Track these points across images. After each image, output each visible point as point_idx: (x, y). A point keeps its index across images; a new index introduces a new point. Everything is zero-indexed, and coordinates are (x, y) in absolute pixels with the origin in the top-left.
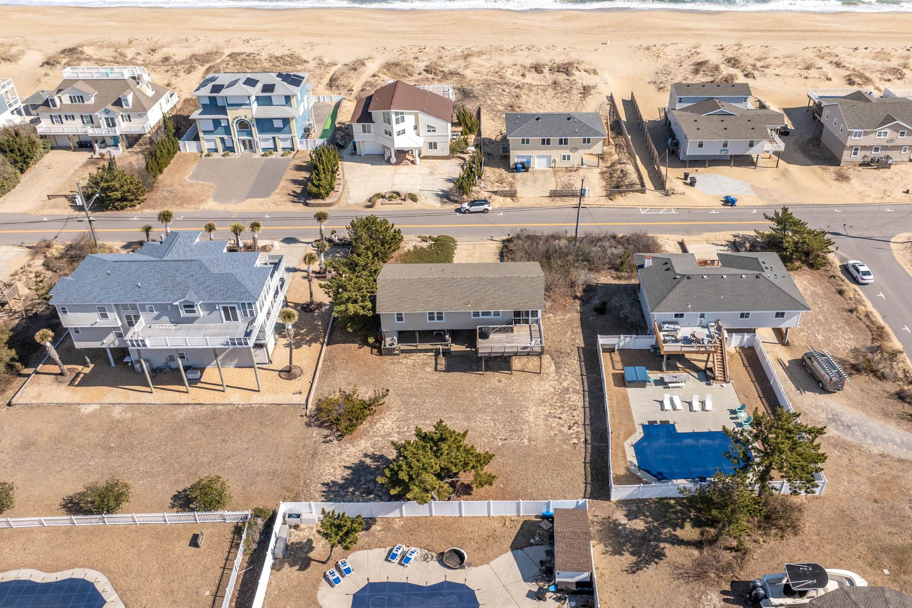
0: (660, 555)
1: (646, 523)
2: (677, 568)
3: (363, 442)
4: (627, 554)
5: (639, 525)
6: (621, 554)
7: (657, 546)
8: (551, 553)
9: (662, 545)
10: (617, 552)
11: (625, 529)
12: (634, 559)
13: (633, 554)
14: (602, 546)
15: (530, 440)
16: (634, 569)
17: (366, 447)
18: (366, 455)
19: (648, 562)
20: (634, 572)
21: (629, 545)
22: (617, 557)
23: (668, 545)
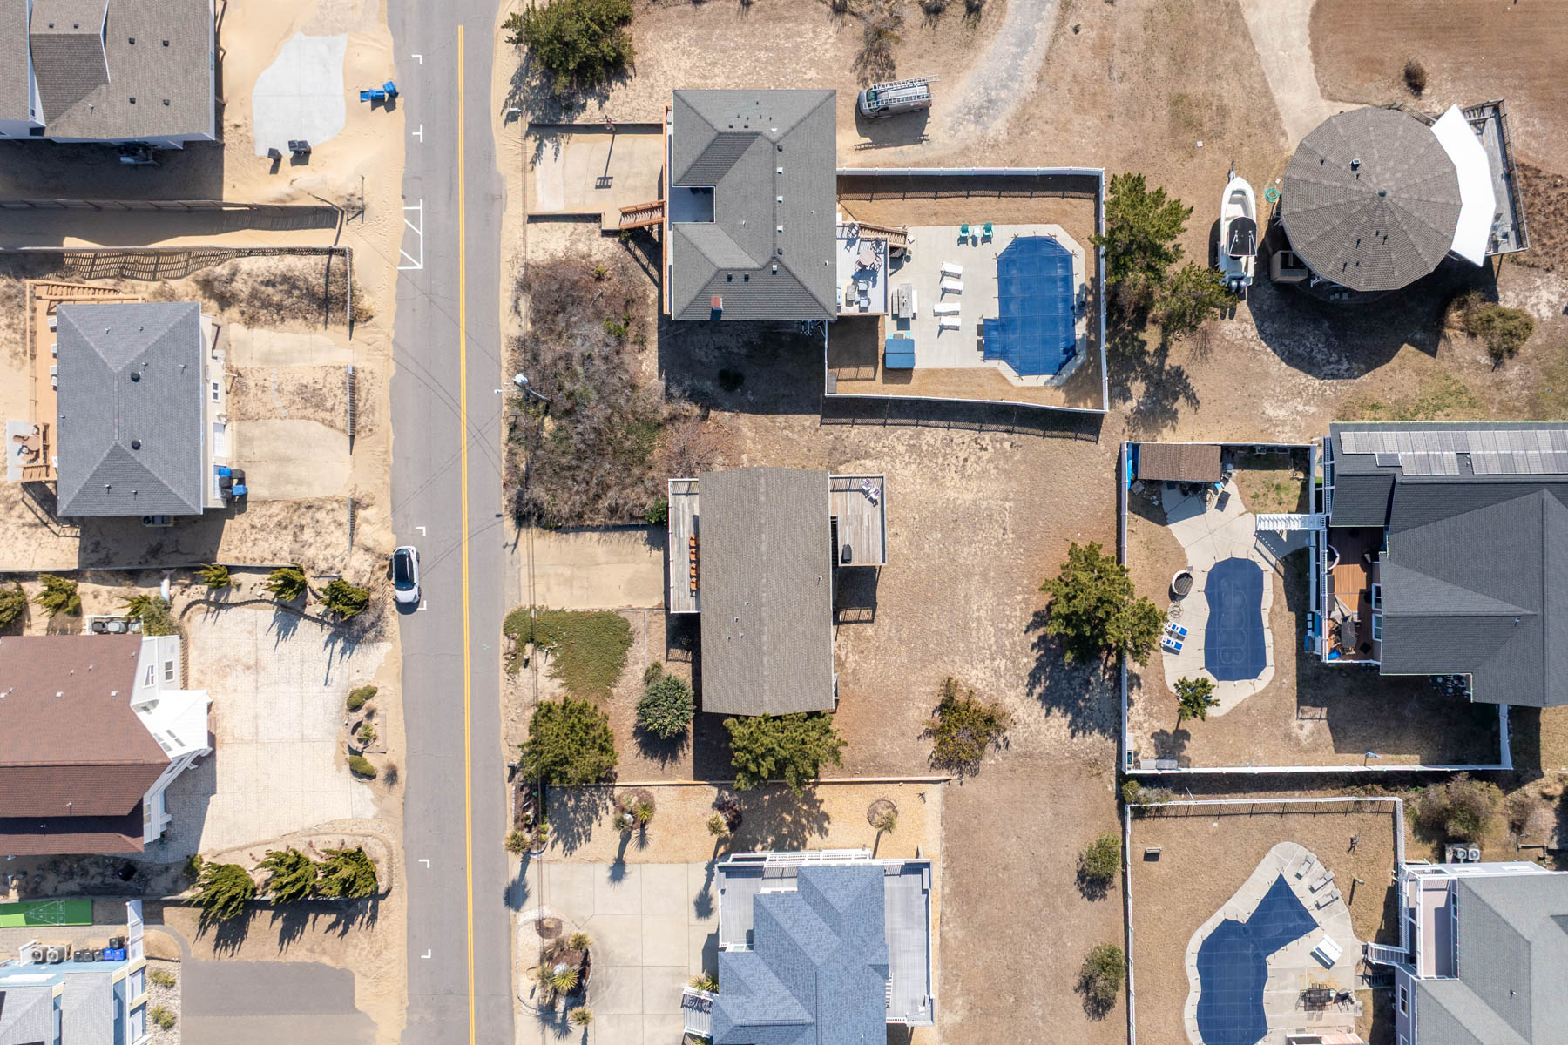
0: (1179, 372)
2: (1194, 357)
4: (1176, 406)
5: (1138, 388)
6: (1176, 411)
7: (1168, 373)
9: (1167, 368)
10: (1173, 416)
11: (1144, 404)
12: (1182, 399)
13: (1176, 399)
14: (1165, 431)
15: (1006, 499)
16: (1193, 399)
17: (1017, 696)
18: (1030, 694)
19: (1187, 386)
20: (1198, 402)
21: (1165, 403)
22: (1179, 416)
23: (1168, 361)
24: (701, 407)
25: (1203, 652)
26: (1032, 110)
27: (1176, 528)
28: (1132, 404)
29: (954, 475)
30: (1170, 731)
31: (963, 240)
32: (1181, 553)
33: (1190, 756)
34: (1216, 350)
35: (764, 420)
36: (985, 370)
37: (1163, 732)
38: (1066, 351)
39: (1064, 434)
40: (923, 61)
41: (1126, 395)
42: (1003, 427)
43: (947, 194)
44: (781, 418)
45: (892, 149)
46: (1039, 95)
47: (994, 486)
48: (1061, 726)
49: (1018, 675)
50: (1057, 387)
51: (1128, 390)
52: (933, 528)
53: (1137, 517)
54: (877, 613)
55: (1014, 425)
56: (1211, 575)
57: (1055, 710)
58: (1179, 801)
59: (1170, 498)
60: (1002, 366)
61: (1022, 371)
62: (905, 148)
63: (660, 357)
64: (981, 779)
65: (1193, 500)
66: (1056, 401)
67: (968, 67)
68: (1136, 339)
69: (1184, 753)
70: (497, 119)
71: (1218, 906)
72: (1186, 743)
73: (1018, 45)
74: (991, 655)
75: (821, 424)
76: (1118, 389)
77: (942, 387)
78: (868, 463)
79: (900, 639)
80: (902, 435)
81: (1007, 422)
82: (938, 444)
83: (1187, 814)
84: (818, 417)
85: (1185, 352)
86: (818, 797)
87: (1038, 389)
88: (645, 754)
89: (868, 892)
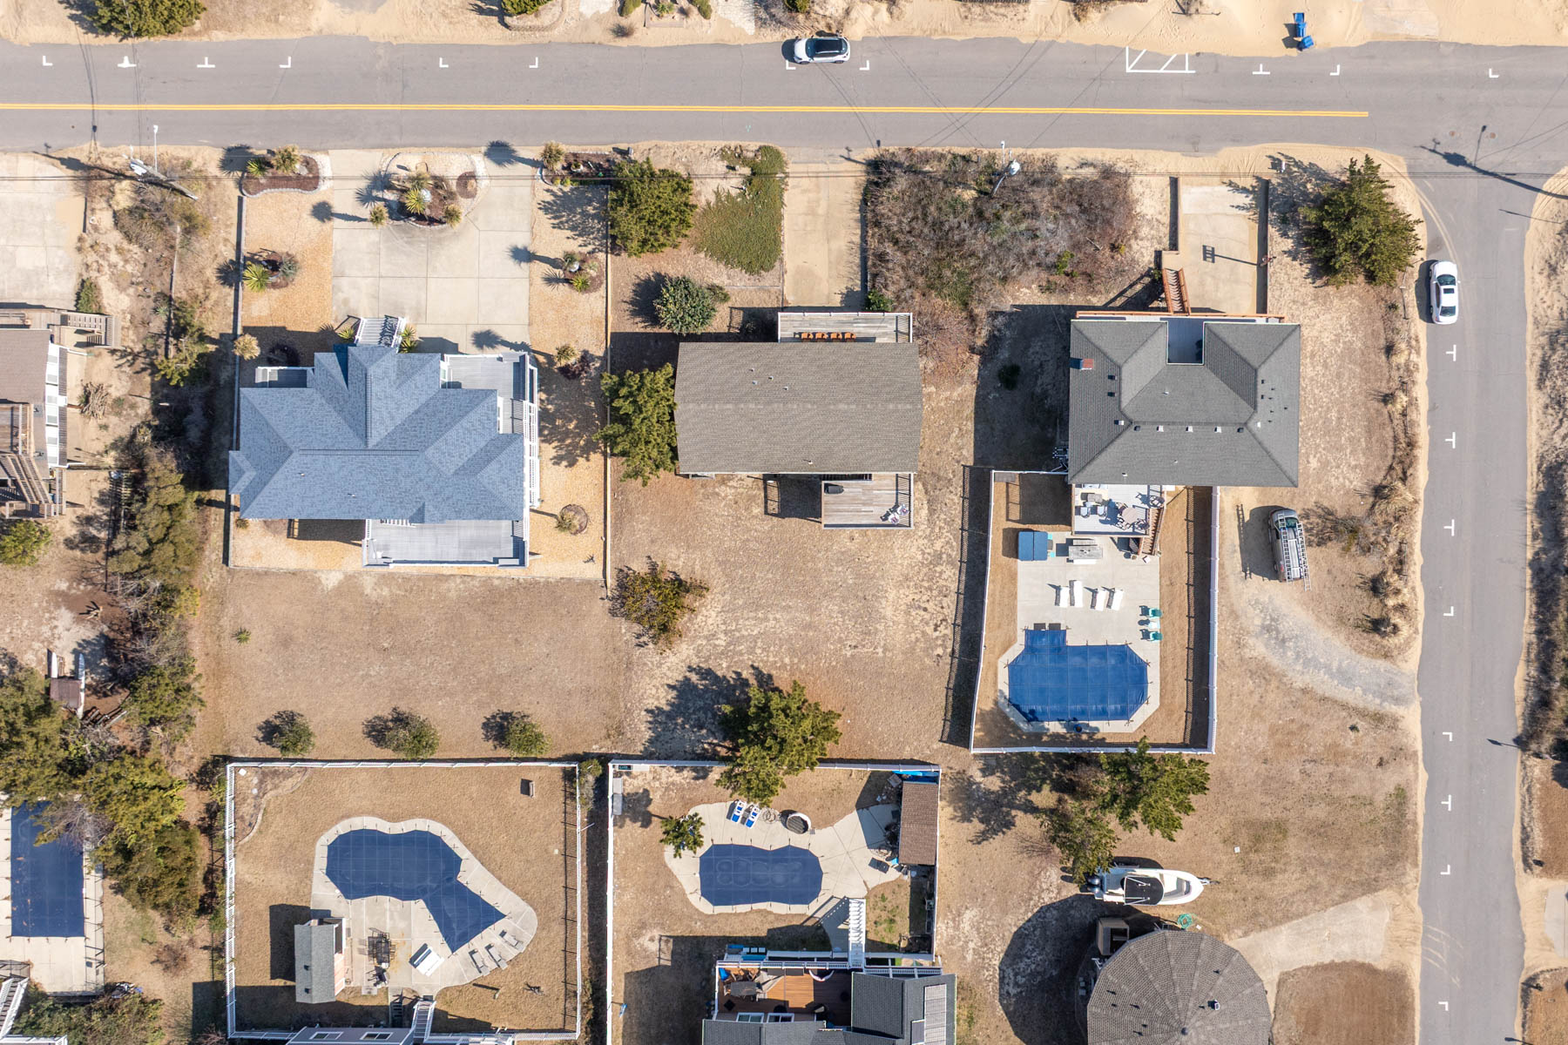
0: (1009, 824)
1: (1003, 782)
2: (1023, 840)
3: (684, 646)
4: (975, 821)
5: (994, 783)
6: (970, 821)
7: (1008, 814)
8: (897, 814)
9: (1014, 812)
10: (966, 818)
11: (979, 787)
12: (982, 827)
13: (982, 821)
14: (950, 809)
15: (885, 650)
16: (982, 838)
17: (688, 657)
18: (691, 669)
19: (995, 832)
20: (979, 843)
21: (979, 810)
22: (966, 824)
23: (1020, 814)
24: (983, 347)
25: (729, 842)
26: (1274, 683)
27: (854, 816)
28: (978, 777)
29: (911, 597)
30: (651, 809)
31: (1145, 611)
32: (828, 822)
33: (626, 828)
34: (1031, 862)
35: (969, 409)
36: (1015, 631)
37: (649, 801)
38: (1032, 712)
39: (950, 708)
40: (1325, 575)
41: (987, 771)
42: (957, 647)
43: (1192, 595)
44: (970, 426)
45: (1237, 542)
46: (1289, 690)
47: (898, 637)
48: (658, 699)
49: (709, 657)
50: (996, 703)
51: (992, 774)
52: (858, 576)
53: (865, 779)
54: (775, 519)
55: (959, 658)
56: (806, 852)
57: (674, 693)
58: (580, 815)
59: (883, 813)
60: (1018, 648)
61: (1013, 668)
62: (1238, 555)
63: (1034, 307)
64: (607, 618)
65: (881, 836)
66: (983, 701)
67: (1318, 619)
68: (1043, 781)
69: (628, 821)
70: (1274, 149)
71: (475, 853)
72: (639, 824)
73: (1339, 670)
74: (731, 631)
75: (964, 466)
76: (993, 762)
77: (998, 587)
78: (924, 512)
79: (748, 540)
80: (952, 547)
81: (962, 651)
82: (942, 582)
83: (568, 823)
84: (971, 463)
85: (1029, 831)
86: (593, 456)
87: (995, 683)
88: (639, 285)
89: (497, 504)
